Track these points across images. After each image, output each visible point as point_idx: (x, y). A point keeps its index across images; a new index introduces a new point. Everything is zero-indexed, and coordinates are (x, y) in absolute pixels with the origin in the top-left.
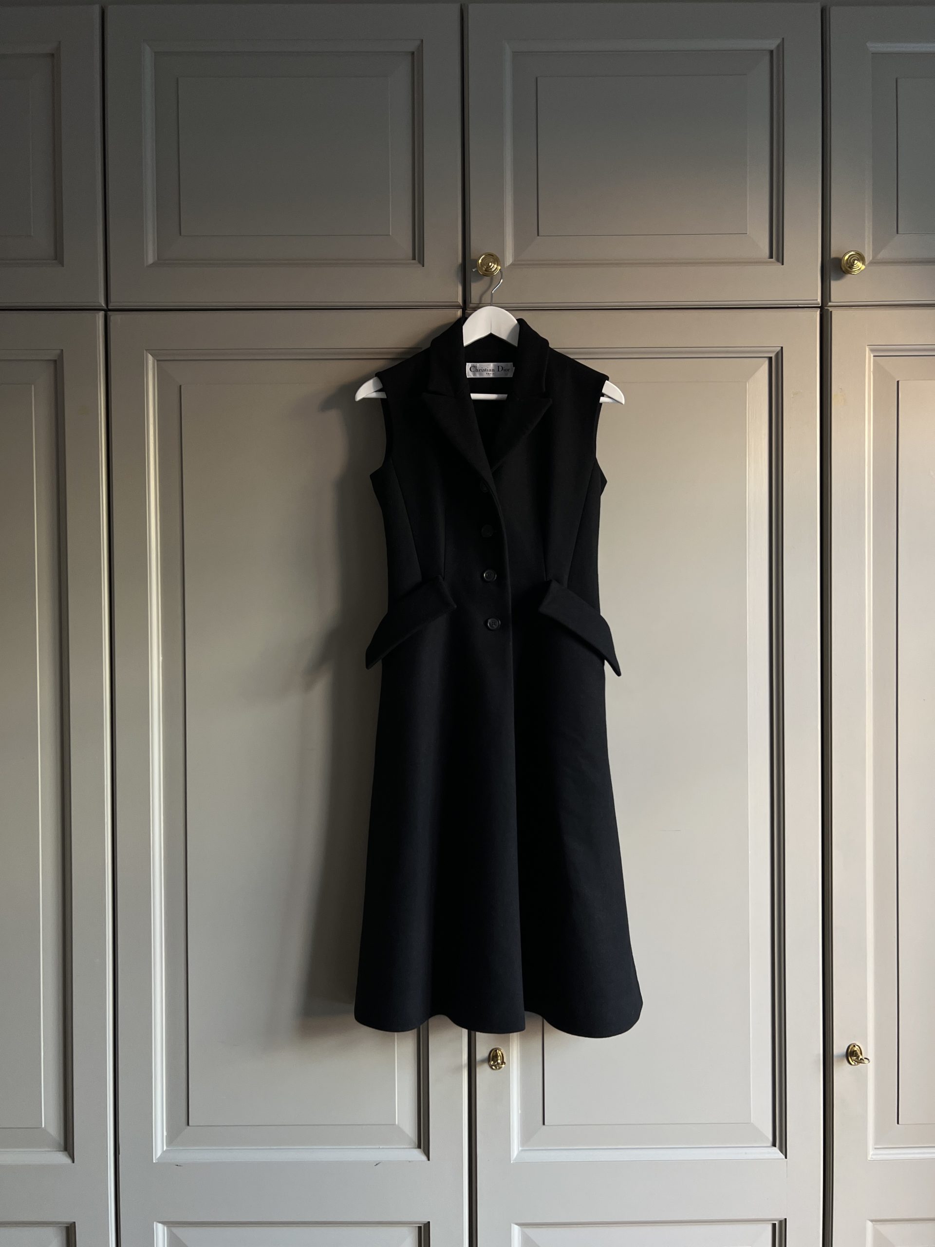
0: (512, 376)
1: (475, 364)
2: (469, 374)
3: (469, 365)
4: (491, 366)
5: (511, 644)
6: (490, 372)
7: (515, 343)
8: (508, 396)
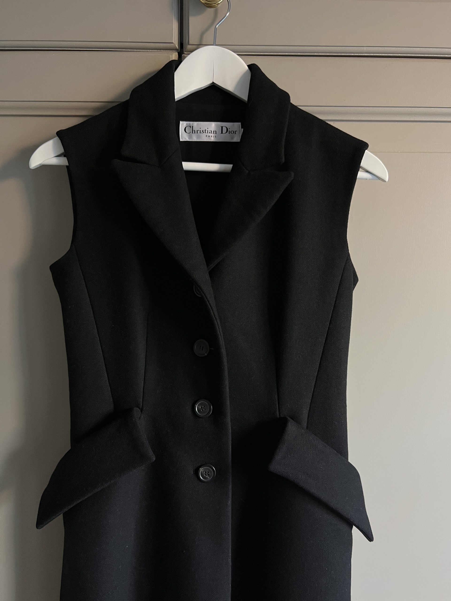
0: (239, 141)
1: (191, 123)
2: (184, 137)
3: (183, 124)
4: (212, 126)
5: (230, 502)
6: (210, 135)
7: (244, 96)
8: (233, 167)
